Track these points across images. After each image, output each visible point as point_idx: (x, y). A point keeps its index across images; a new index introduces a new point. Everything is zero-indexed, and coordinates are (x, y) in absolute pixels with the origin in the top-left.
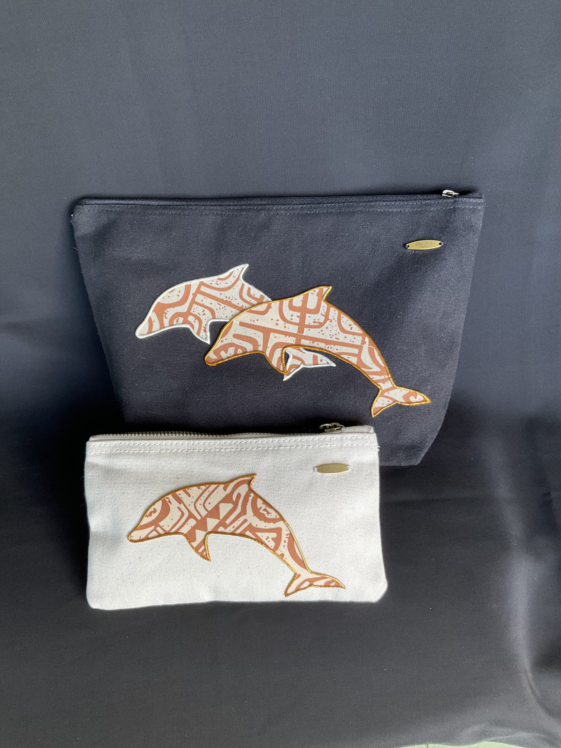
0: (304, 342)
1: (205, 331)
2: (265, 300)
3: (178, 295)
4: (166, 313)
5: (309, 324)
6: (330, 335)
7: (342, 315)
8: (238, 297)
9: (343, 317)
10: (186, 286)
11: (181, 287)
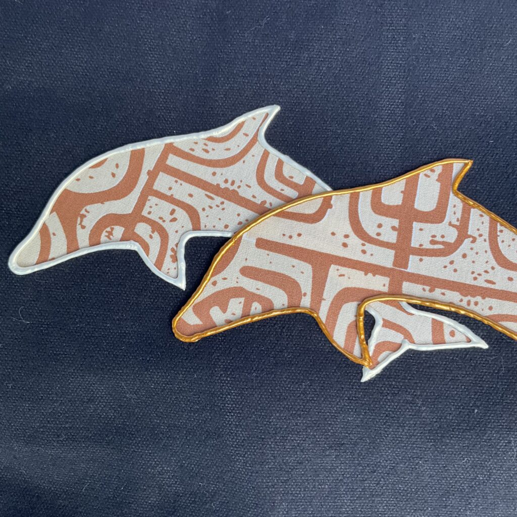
0: (408, 287)
1: (175, 259)
2: (316, 188)
3: (114, 175)
4: (83, 216)
5: (421, 245)
6: (473, 273)
7: (499, 227)
8: (253, 182)
9: (501, 231)
10: (134, 153)
11: (120, 156)
